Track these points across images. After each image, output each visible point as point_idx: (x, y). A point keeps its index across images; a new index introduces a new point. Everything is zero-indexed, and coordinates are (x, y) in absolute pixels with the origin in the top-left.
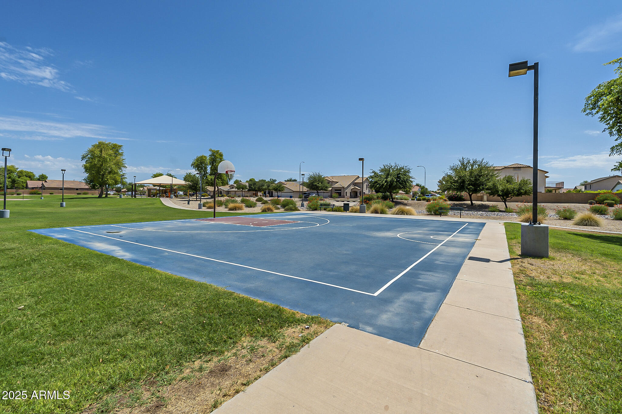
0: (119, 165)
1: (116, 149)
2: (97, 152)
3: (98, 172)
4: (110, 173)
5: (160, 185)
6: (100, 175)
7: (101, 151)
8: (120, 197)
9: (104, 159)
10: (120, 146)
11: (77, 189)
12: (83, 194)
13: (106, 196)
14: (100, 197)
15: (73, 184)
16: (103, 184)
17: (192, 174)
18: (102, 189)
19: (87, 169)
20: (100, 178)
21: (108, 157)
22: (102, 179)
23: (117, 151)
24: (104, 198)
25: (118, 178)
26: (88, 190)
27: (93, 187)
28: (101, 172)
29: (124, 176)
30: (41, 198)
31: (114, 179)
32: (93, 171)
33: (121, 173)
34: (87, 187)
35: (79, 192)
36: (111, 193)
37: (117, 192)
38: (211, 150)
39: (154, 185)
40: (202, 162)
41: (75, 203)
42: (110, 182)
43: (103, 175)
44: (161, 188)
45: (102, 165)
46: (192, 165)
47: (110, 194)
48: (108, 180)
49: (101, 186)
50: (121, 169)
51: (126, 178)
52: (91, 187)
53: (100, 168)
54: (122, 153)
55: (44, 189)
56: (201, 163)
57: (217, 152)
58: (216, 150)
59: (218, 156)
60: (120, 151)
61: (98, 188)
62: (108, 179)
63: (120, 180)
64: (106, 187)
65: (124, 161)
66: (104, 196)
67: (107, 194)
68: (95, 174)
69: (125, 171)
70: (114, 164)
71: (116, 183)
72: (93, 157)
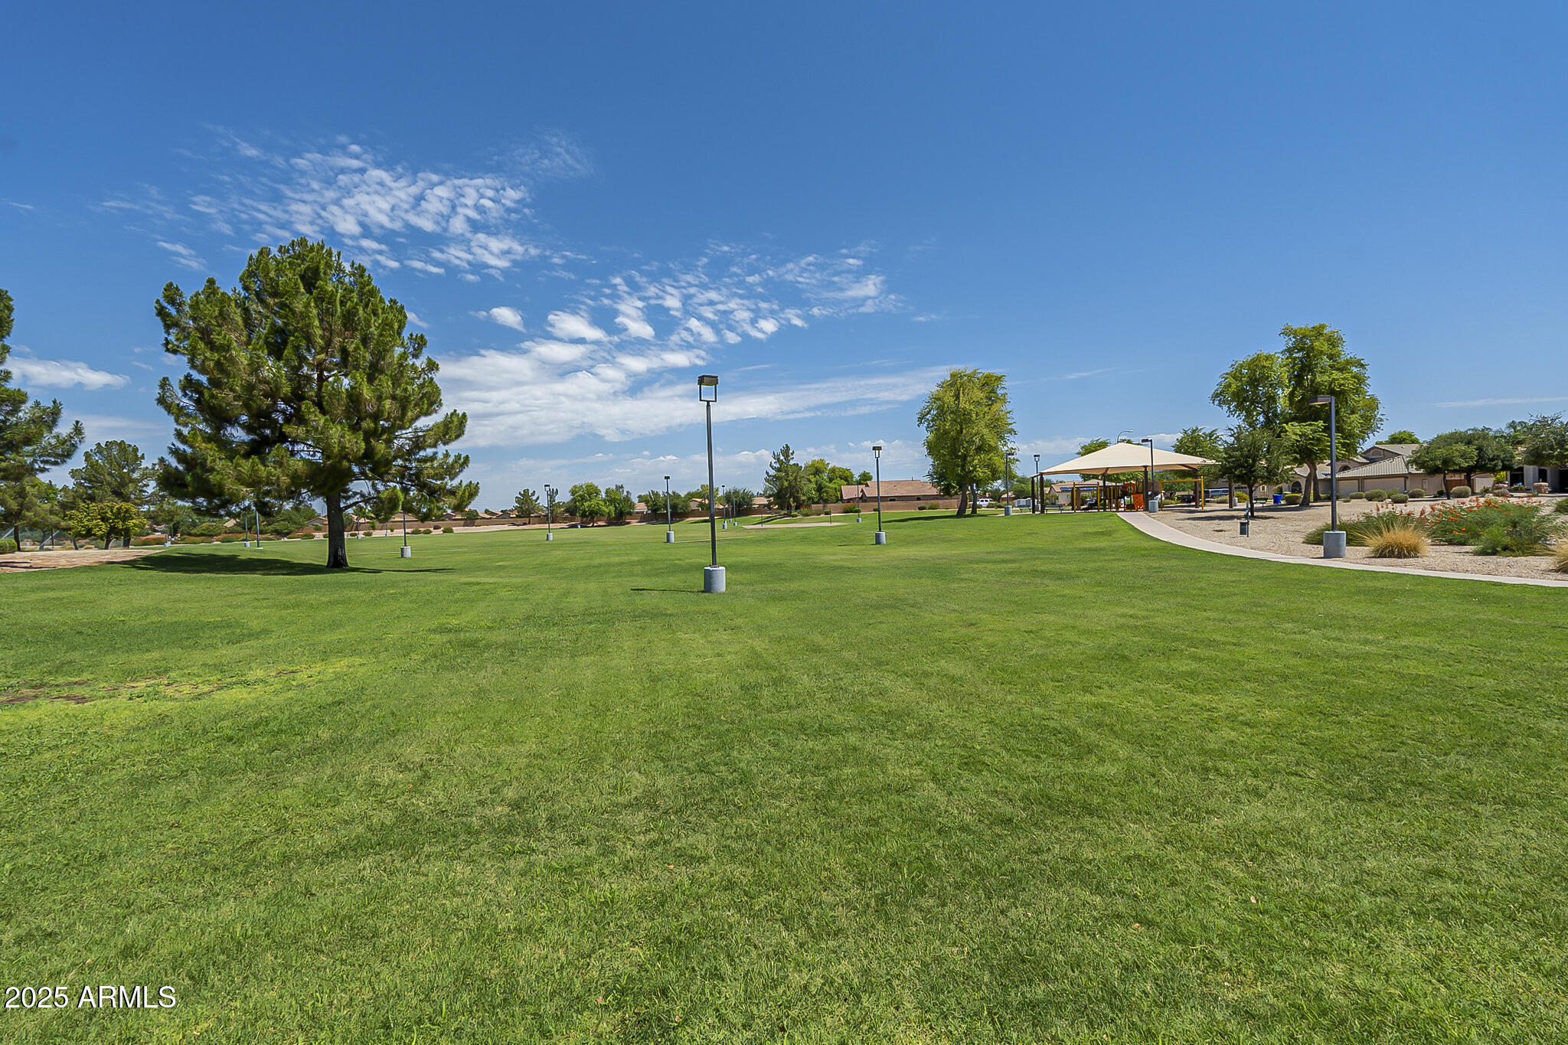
0: (999, 428)
1: (990, 384)
2: (949, 399)
3: (954, 451)
4: (979, 449)
5: (1105, 475)
6: (958, 457)
7: (957, 397)
8: (1007, 513)
9: (964, 414)
10: (999, 379)
11: (919, 499)
12: (930, 508)
13: (974, 511)
14: (961, 514)
15: (910, 488)
16: (966, 480)
17: (1203, 431)
18: (964, 495)
19: (932, 448)
20: (958, 466)
21: (972, 407)
22: (963, 469)
23: (993, 391)
24: (968, 516)
25: (999, 463)
26: (938, 499)
27: (947, 492)
28: (959, 451)
29: (1013, 454)
30: (858, 521)
31: (988, 466)
32: (943, 448)
33: (1006, 448)
34: (934, 492)
35: (921, 503)
36: (983, 503)
37: (994, 500)
38: (1287, 332)
39: (1086, 475)
40: (1256, 380)
41: (906, 532)
42: (981, 473)
43: (964, 457)
44: (1108, 483)
45: (962, 432)
46: (1216, 395)
47: (980, 507)
48: (975, 470)
49: (962, 487)
50: (1003, 438)
51: (1017, 460)
52: (941, 490)
53: (957, 439)
54: (1004, 395)
55: (865, 501)
56: (1254, 382)
57: (1318, 331)
58: (1310, 327)
59: (1320, 345)
60: (1000, 392)
61: (956, 493)
62: (975, 467)
63: (1002, 468)
64: (972, 488)
65: (1008, 415)
66: (969, 511)
67: (975, 507)
68: (948, 457)
69: (1012, 443)
70: (987, 426)
71: (993, 475)
72: (942, 412)
